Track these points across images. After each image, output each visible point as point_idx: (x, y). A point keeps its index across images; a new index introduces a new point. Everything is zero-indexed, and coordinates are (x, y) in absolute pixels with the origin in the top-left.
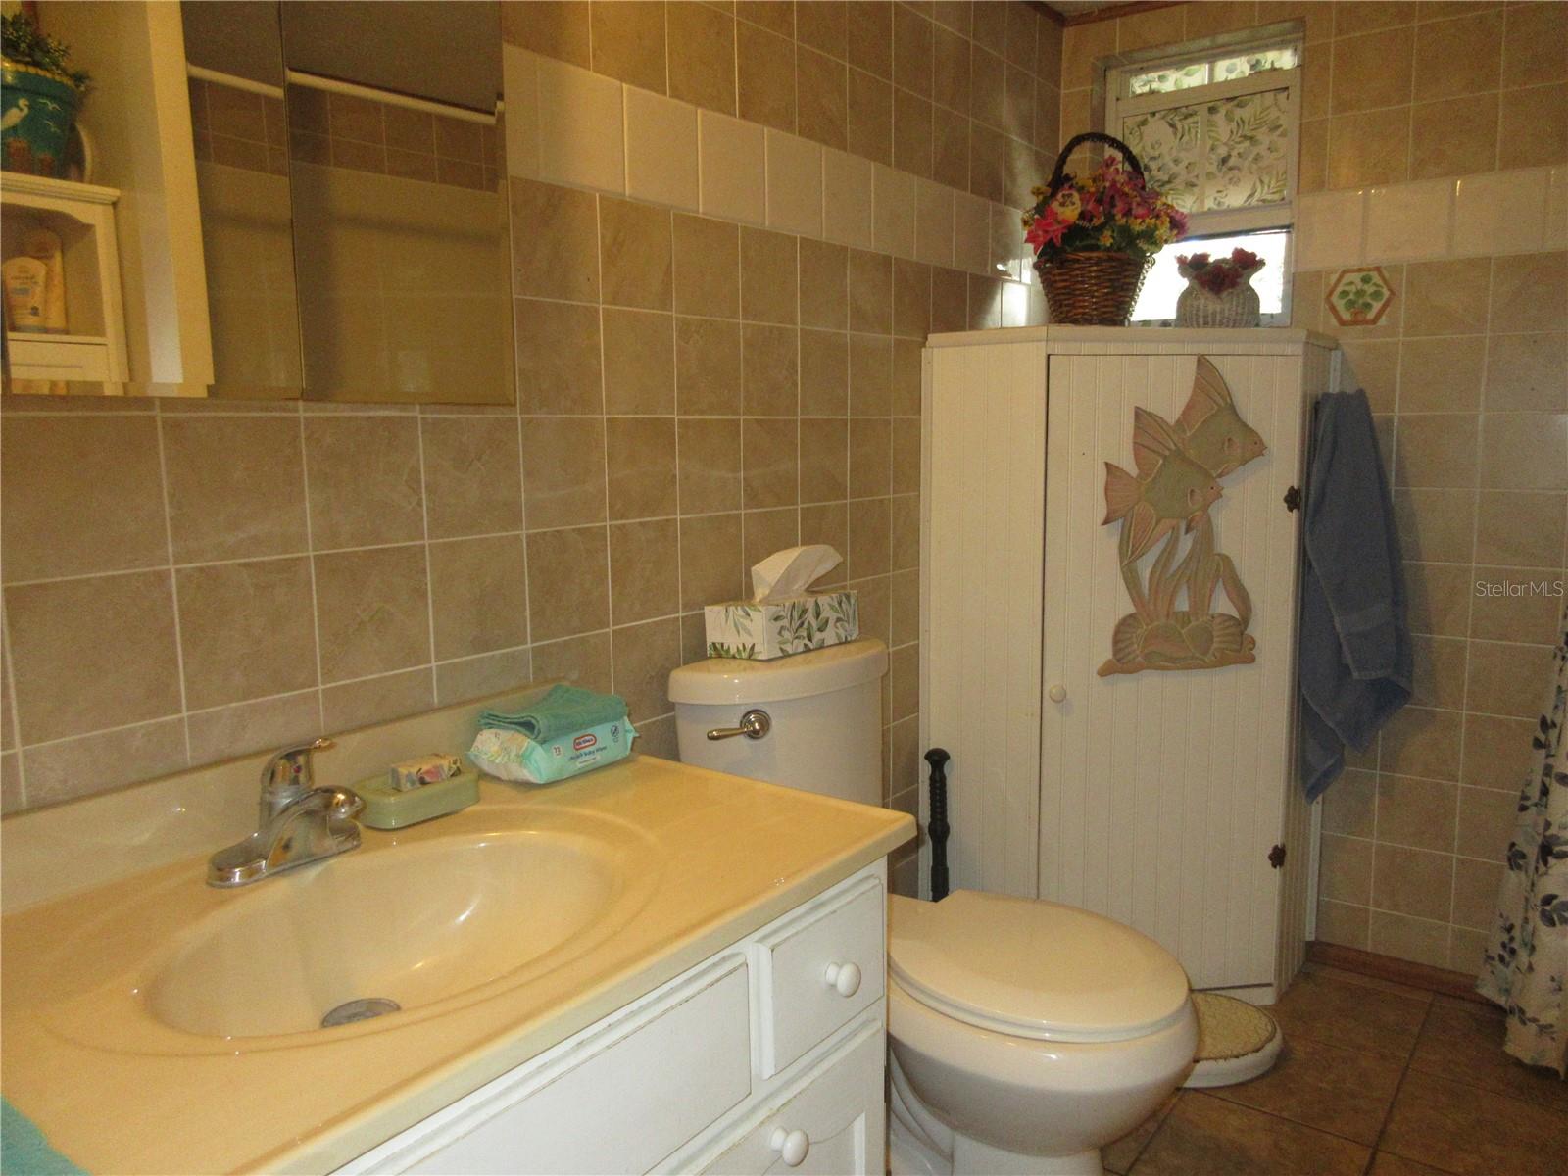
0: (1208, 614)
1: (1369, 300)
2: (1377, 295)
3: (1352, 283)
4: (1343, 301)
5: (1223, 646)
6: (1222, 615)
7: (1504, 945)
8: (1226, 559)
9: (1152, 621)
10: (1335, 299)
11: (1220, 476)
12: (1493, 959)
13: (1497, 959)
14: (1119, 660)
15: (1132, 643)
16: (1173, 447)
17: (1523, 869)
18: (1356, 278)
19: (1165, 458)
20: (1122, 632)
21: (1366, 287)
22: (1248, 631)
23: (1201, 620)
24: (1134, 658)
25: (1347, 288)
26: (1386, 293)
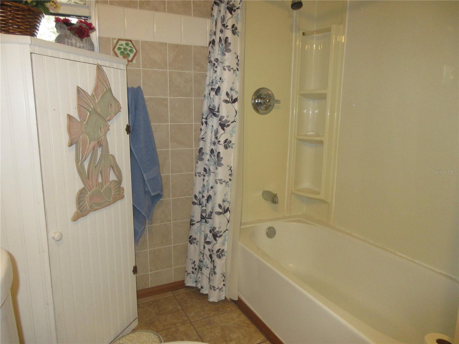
0: (109, 182)
1: (129, 53)
2: (131, 51)
3: (122, 45)
4: (119, 52)
5: (115, 193)
6: (113, 181)
7: (193, 268)
8: (113, 156)
9: (91, 189)
10: (116, 50)
11: (109, 120)
12: (190, 273)
13: (191, 273)
14: (81, 211)
15: (85, 201)
16: (93, 107)
17: (195, 243)
18: (124, 43)
19: (90, 112)
20: (81, 196)
21: (127, 47)
22: (122, 186)
23: (107, 185)
24: (86, 208)
25: (121, 47)
26: (135, 51)
